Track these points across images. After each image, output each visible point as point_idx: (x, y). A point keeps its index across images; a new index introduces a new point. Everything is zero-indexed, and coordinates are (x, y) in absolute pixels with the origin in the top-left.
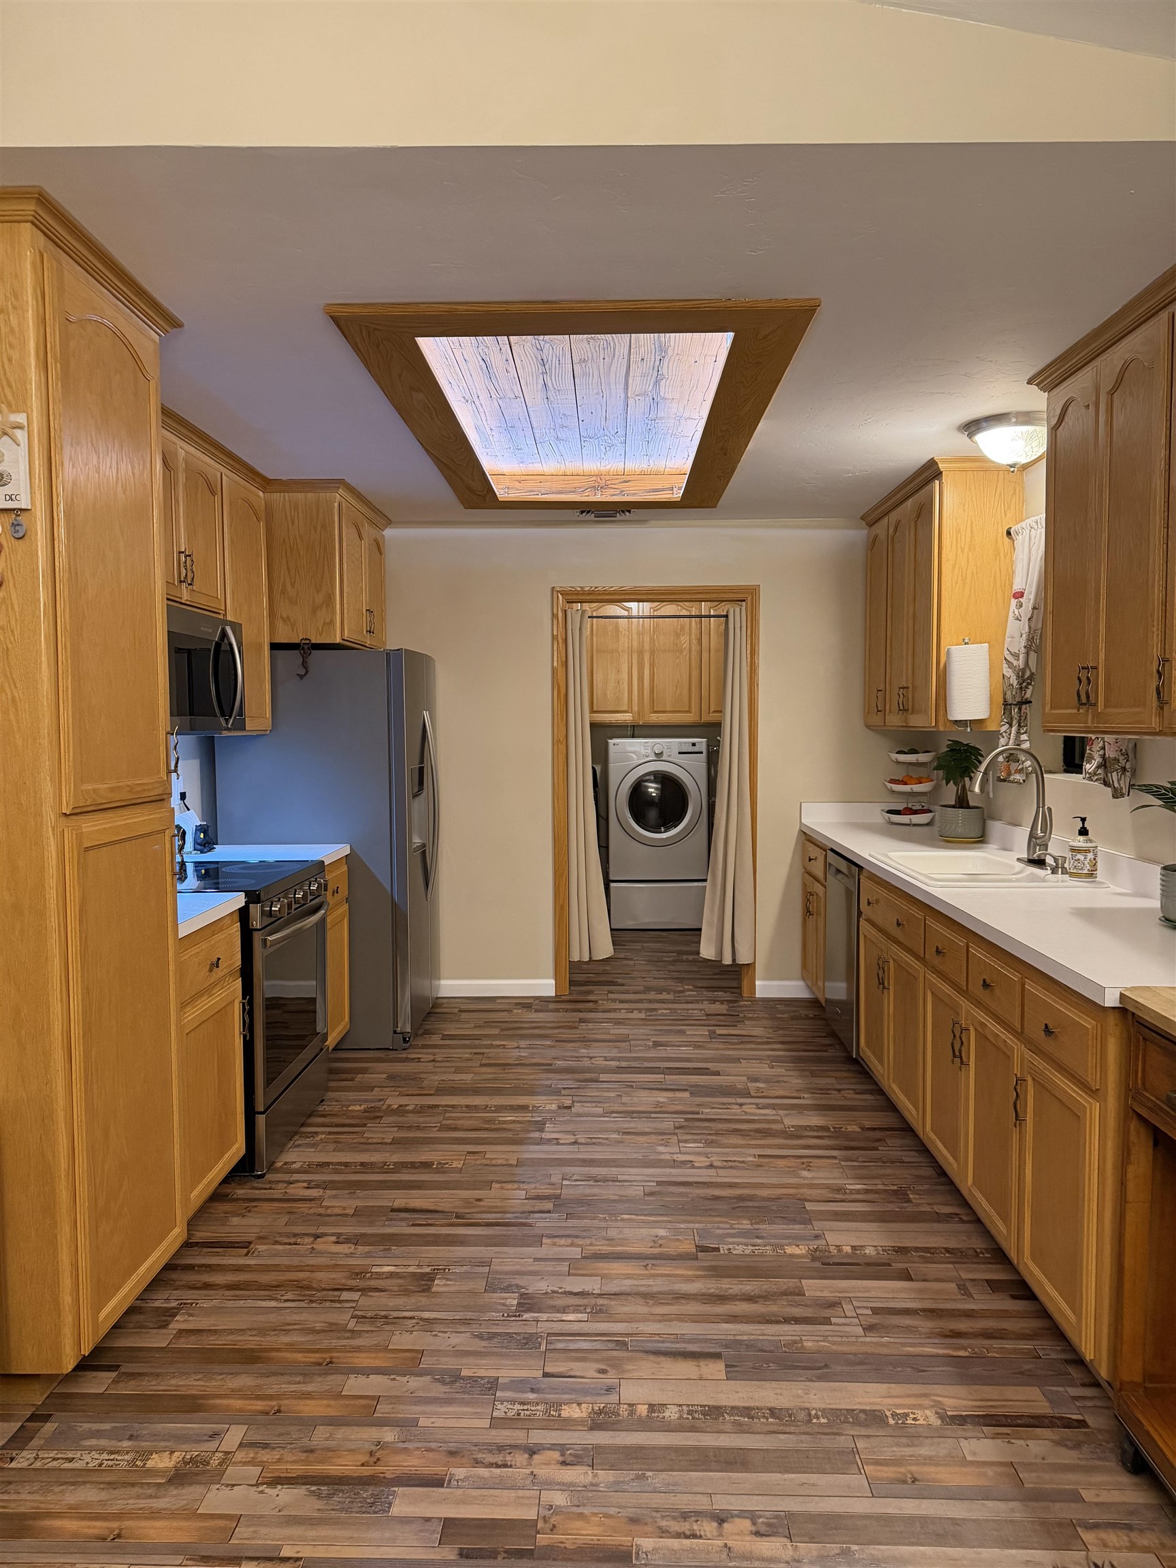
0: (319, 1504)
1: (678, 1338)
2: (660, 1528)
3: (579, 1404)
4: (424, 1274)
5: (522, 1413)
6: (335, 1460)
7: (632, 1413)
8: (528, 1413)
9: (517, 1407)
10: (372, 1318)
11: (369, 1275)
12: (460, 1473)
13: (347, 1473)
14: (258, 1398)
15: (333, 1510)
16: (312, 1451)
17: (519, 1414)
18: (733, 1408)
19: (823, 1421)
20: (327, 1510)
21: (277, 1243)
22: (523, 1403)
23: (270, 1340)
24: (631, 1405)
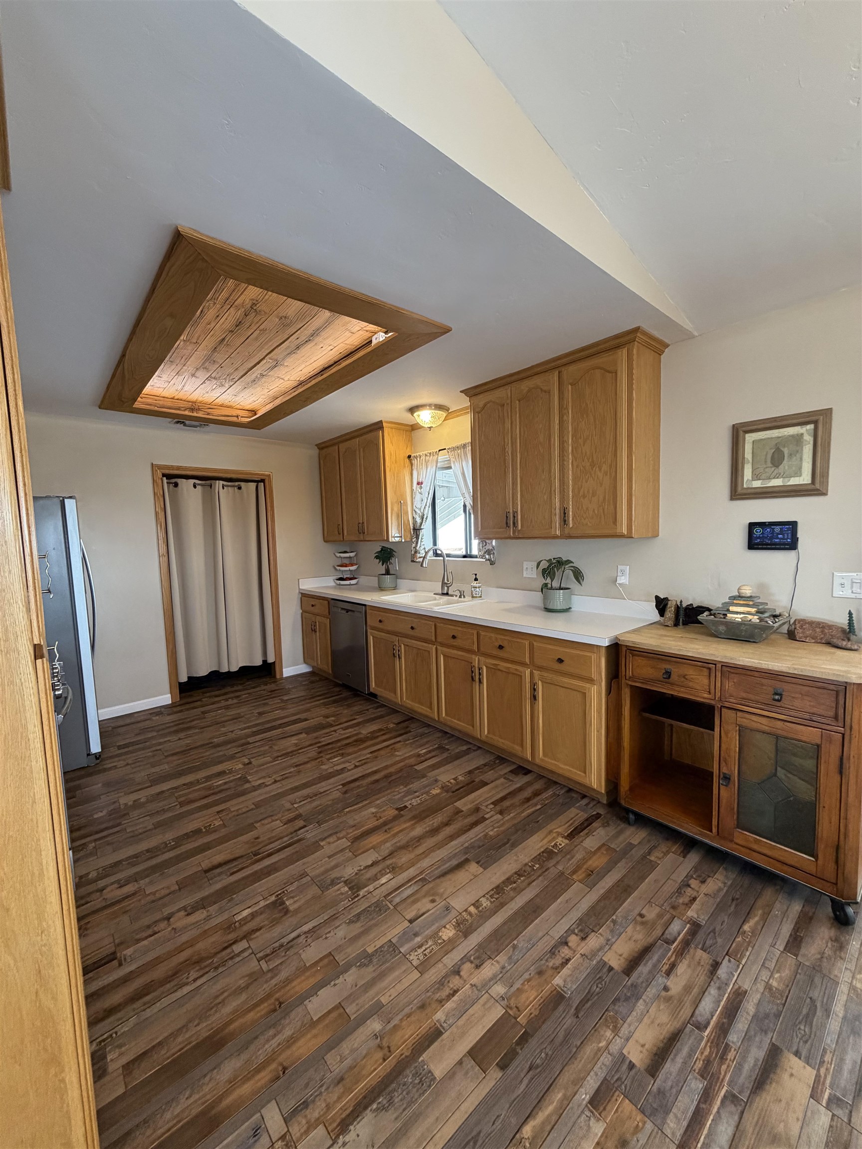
0: (391, 1115)
1: (443, 861)
2: (552, 968)
3: (445, 927)
4: (274, 903)
5: (426, 952)
6: (364, 1072)
7: (470, 914)
8: (428, 950)
9: (420, 951)
10: (273, 953)
11: (237, 924)
12: (440, 1015)
13: (382, 1074)
14: (258, 1070)
15: (404, 1110)
16: (342, 1079)
17: (425, 955)
18: (503, 882)
19: (537, 866)
20: (401, 1113)
21: (138, 941)
22: (420, 947)
23: (216, 1019)
24: (466, 910)
